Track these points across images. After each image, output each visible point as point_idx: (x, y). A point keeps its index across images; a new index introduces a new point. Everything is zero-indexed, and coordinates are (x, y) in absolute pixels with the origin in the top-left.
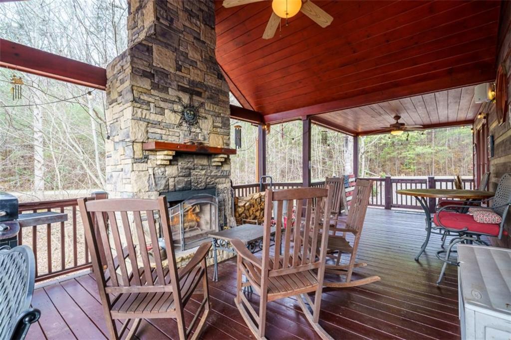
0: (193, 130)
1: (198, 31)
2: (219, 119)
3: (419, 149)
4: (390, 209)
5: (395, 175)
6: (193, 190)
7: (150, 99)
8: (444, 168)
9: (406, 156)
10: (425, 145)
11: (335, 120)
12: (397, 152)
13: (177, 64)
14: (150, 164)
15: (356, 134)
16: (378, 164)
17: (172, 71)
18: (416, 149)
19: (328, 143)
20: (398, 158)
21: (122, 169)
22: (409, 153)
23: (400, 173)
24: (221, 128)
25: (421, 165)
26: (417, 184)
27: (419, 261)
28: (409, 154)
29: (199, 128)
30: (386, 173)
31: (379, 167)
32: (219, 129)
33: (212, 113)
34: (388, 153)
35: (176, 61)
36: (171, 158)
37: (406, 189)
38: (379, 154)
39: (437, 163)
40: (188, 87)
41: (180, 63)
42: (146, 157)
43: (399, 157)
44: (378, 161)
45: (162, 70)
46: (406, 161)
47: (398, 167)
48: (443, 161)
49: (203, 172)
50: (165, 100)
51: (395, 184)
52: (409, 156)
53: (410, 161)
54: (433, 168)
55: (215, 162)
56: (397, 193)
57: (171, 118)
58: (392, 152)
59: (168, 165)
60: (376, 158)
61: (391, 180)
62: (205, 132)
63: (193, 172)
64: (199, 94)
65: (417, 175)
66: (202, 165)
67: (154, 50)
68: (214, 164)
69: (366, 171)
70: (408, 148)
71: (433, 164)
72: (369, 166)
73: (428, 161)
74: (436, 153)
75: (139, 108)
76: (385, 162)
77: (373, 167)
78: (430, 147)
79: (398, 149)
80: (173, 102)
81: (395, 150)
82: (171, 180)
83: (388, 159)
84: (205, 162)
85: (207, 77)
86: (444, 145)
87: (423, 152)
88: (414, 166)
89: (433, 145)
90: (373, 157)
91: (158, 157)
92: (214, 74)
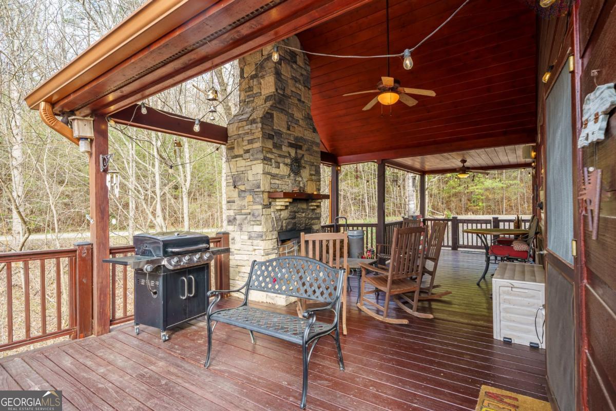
0: (297, 179)
1: (300, 93)
2: (313, 168)
3: (489, 183)
4: (457, 250)
5: (462, 213)
6: (297, 230)
7: (272, 157)
8: (516, 205)
9: (474, 191)
10: (496, 178)
11: (406, 162)
12: (463, 186)
13: (288, 124)
14: (272, 209)
15: (423, 173)
16: (441, 200)
17: (285, 131)
18: (485, 183)
19: (398, 184)
20: (465, 194)
21: (250, 213)
22: (477, 187)
23: (467, 210)
24: (314, 175)
25: (491, 202)
26: (483, 225)
27: (480, 285)
28: (477, 189)
29: (301, 177)
30: (450, 211)
31: (442, 204)
32: (313, 176)
33: (309, 163)
34: (454, 188)
35: (287, 122)
36: (288, 204)
37: (472, 229)
38: (443, 188)
39: (509, 200)
40: (294, 142)
41: (289, 123)
42: (270, 203)
43: (465, 192)
44: (441, 197)
45: (279, 131)
46: (473, 196)
47: (464, 204)
48: (515, 197)
49: (304, 215)
50: (280, 156)
51: (462, 224)
52: (477, 191)
53: (478, 197)
54: (504, 205)
55: (312, 206)
56: (464, 231)
57: (284, 170)
58: (458, 187)
59: (284, 210)
60: (439, 193)
61: (457, 220)
62: (305, 180)
63: (297, 215)
64: (300, 148)
65: (486, 214)
66: (303, 209)
67: (275, 116)
68: (311, 208)
69: (429, 209)
70: (476, 181)
71: (504, 201)
73: (498, 197)
74: (507, 188)
75: (266, 164)
76: (449, 197)
77: (436, 203)
78: (500, 181)
79: (465, 182)
80: (285, 157)
81: (461, 183)
82: (284, 222)
83: (453, 195)
84: (304, 206)
85: (306, 132)
86: (515, 178)
87: (493, 186)
88: (483, 202)
89: (504, 179)
90: (436, 192)
91: (277, 203)
92: (310, 128)
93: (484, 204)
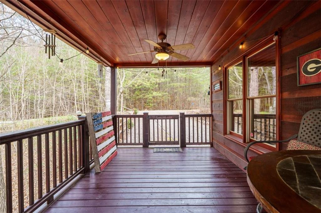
3: (155, 94)
4: (148, 147)
8: (166, 105)
10: (158, 91)
12: (142, 95)
15: (114, 65)
16: (131, 102)
18: (153, 93)
20: (143, 99)
22: (149, 95)
23: (144, 108)
25: (155, 103)
31: (132, 104)
34: (138, 95)
38: (132, 95)
39: (163, 102)
43: (144, 98)
44: (131, 100)
46: (147, 100)
47: (143, 105)
52: (149, 97)
53: (150, 101)
58: (140, 95)
60: (130, 98)
61: (149, 116)
69: (124, 107)
70: (148, 92)
72: (126, 104)
73: (158, 101)
74: (163, 96)
76: (135, 101)
77: (128, 104)
79: (143, 93)
81: (141, 93)
83: (137, 99)
86: (166, 92)
87: (157, 95)
88: (152, 104)
89: (161, 92)
90: (129, 97)
93: (152, 105)
